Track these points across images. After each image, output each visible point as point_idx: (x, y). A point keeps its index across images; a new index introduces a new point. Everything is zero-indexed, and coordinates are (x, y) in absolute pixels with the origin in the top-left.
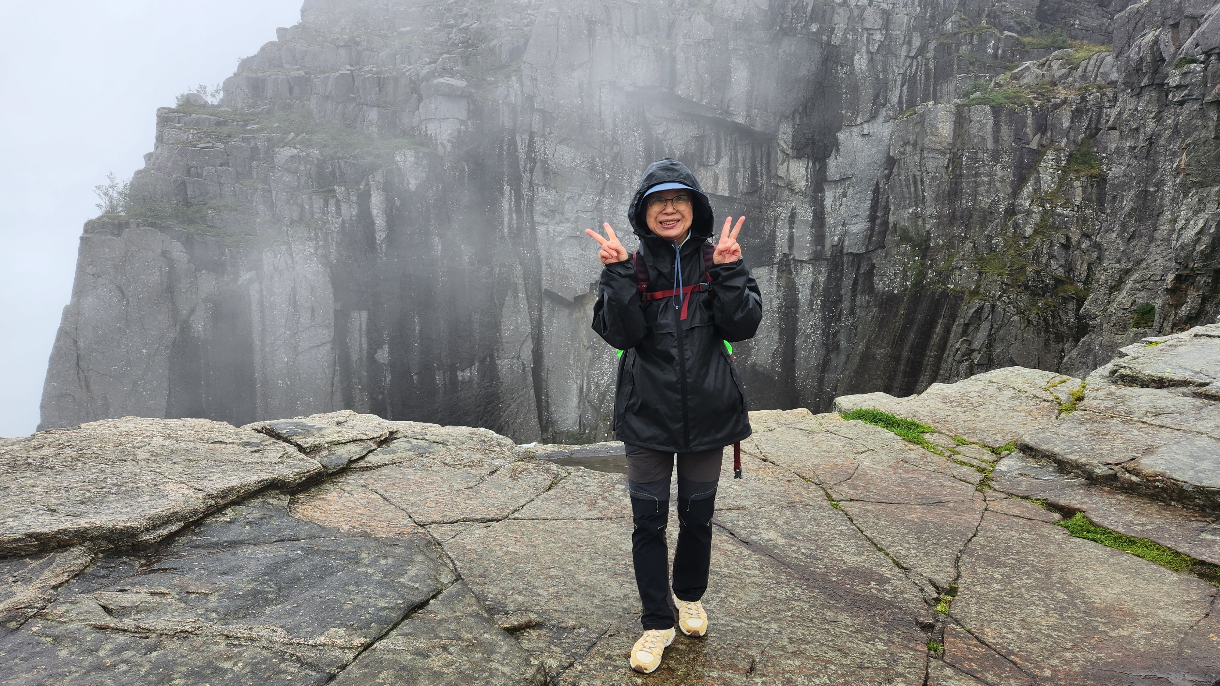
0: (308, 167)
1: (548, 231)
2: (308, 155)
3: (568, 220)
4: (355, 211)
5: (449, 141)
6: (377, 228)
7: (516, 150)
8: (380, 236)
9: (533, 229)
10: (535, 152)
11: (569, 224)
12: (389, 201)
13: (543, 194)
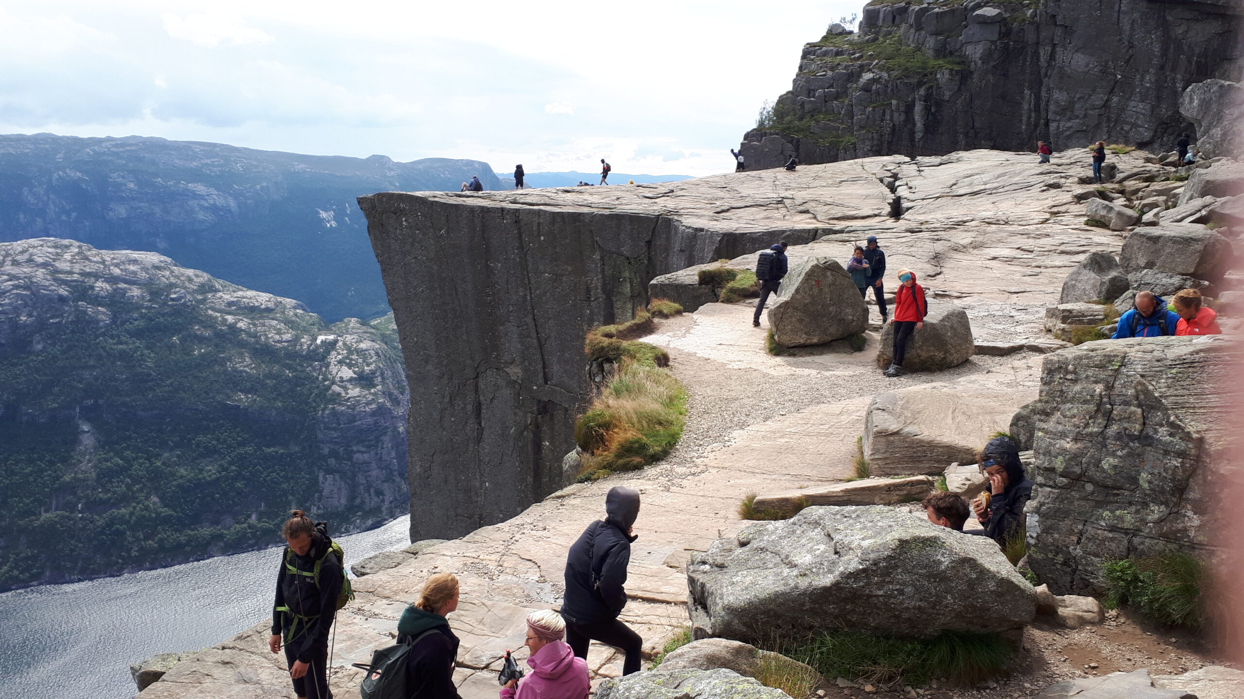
0: (879, 86)
1: (1058, 127)
2: (880, 78)
3: (1077, 117)
4: (902, 117)
5: (980, 59)
6: (916, 130)
7: (1038, 60)
8: (919, 135)
9: (1047, 125)
10: (1055, 60)
11: (1078, 120)
12: (927, 109)
13: (1057, 96)
